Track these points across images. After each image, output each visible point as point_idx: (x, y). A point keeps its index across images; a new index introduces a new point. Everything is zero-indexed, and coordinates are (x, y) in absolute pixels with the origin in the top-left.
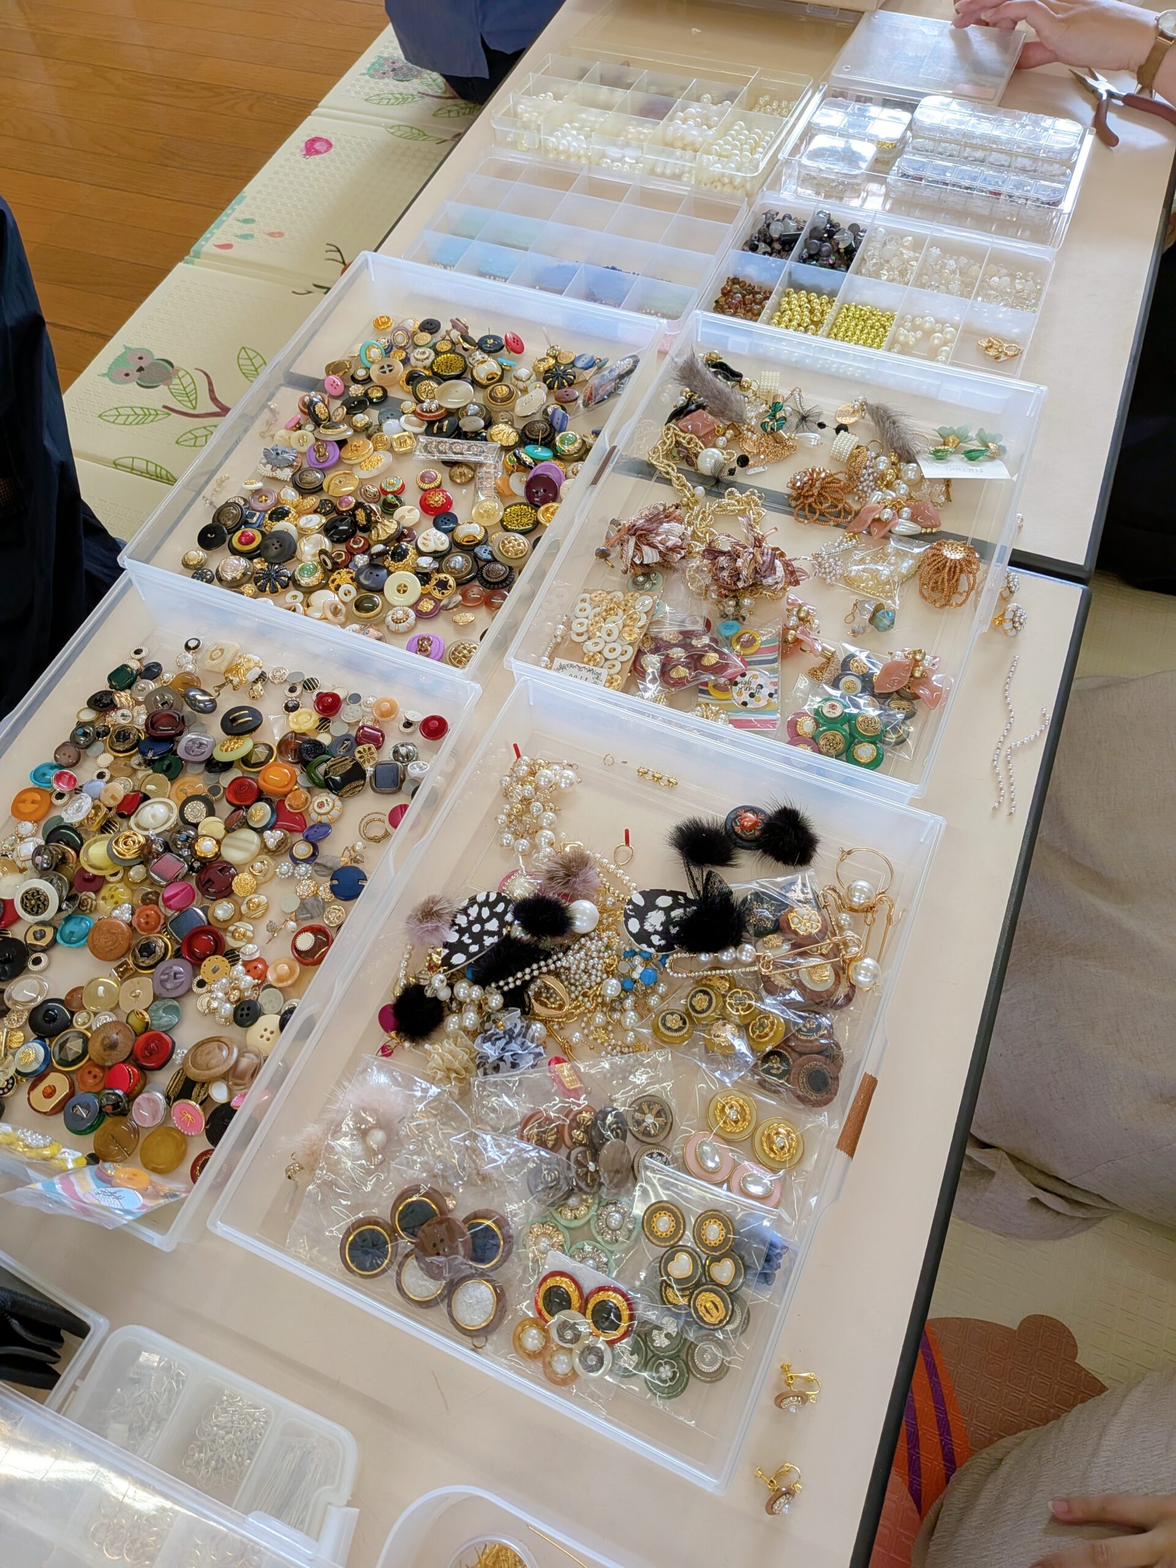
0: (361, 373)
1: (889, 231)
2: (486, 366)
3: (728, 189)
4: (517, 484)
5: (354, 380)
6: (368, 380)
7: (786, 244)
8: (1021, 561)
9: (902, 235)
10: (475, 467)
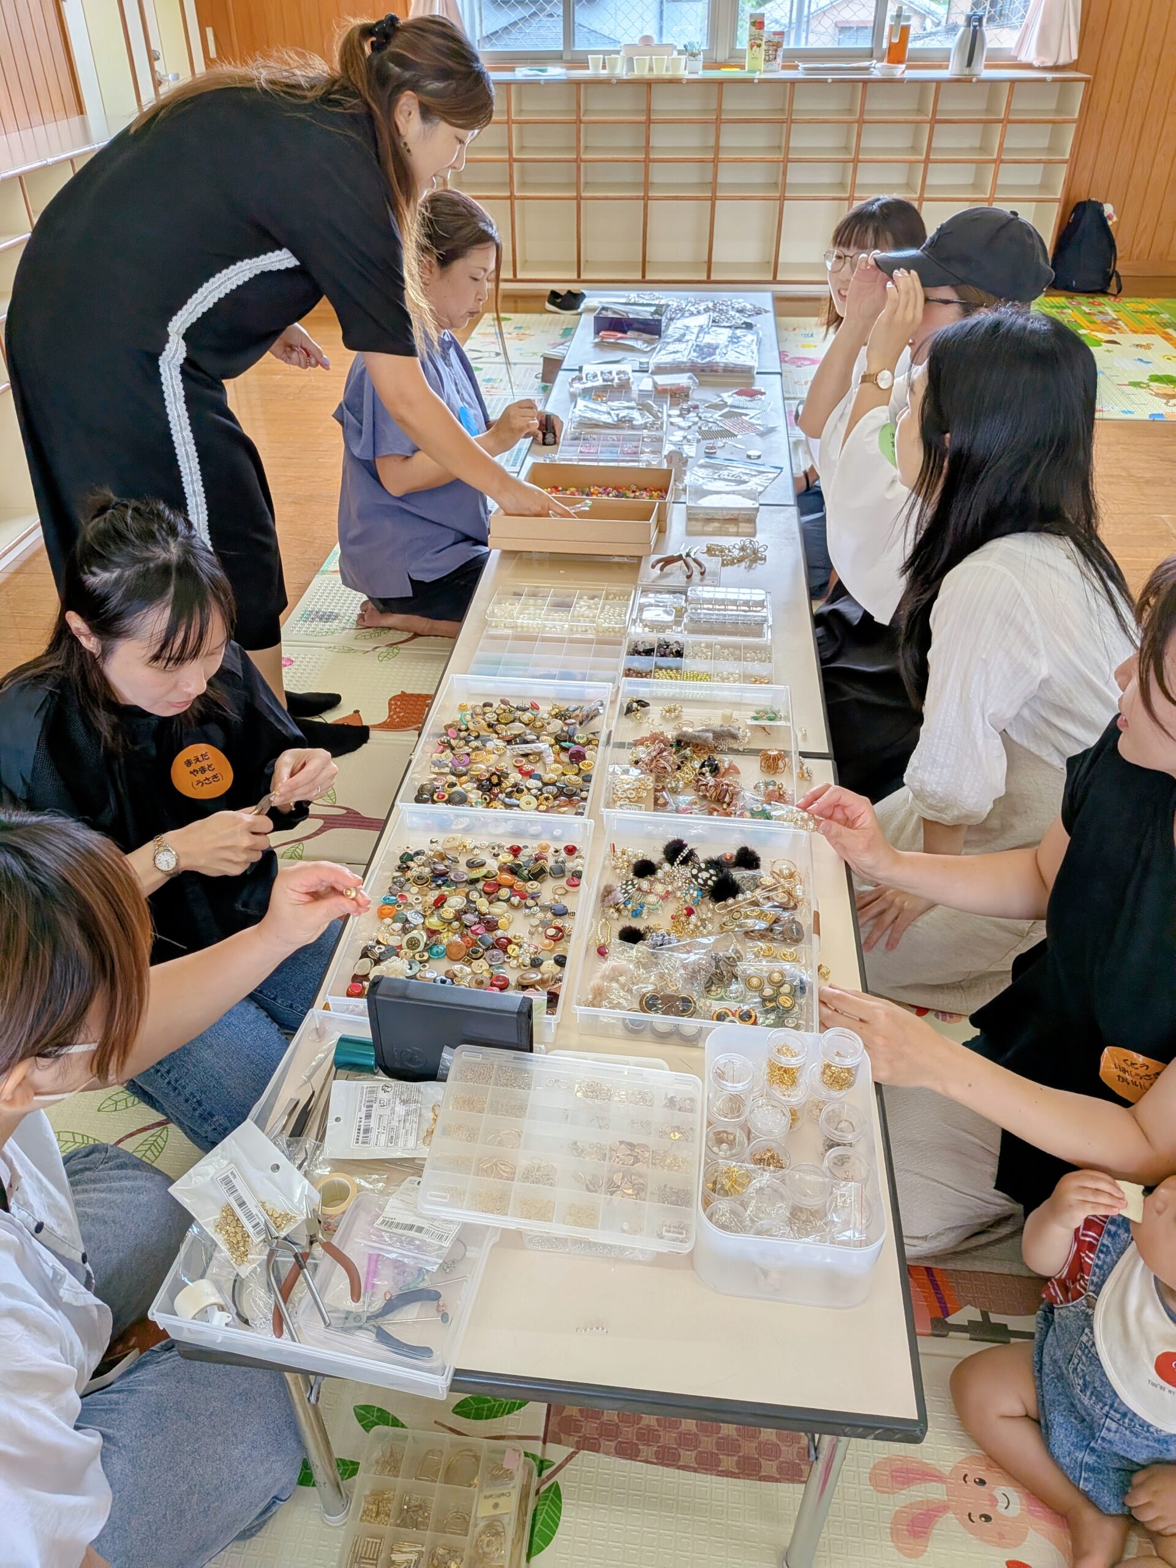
0: (463, 727)
1: (693, 642)
2: (526, 717)
3: (612, 634)
4: (565, 757)
5: (460, 730)
6: (467, 730)
7: (649, 652)
8: (805, 755)
9: (700, 643)
10: (539, 754)
